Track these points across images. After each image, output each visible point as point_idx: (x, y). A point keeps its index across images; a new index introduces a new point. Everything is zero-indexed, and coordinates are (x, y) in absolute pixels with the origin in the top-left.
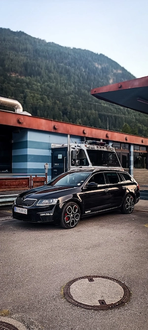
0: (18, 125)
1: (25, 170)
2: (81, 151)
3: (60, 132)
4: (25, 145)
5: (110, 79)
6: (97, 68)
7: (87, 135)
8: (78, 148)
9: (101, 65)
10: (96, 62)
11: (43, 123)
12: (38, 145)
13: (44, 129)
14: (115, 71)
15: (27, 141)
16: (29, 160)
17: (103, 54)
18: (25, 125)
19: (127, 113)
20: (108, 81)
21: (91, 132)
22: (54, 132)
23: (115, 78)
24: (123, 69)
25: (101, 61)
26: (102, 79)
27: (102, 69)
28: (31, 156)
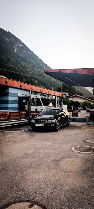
0: (6, 84)
1: (7, 108)
2: (38, 99)
3: (22, 88)
4: (7, 94)
5: (15, 49)
6: (6, 41)
7: (33, 90)
8: (37, 97)
9: (9, 39)
10: (5, 37)
11: (16, 83)
12: (13, 95)
13: (16, 86)
14: (18, 45)
15: (8, 93)
16: (9, 102)
17: (10, 32)
18: (9, 84)
19: (25, 72)
20: (13, 50)
21: (35, 88)
22: (20, 88)
23: (18, 49)
24: (23, 44)
25: (9, 36)
26: (10, 48)
27: (9, 42)
28: (10, 100)
